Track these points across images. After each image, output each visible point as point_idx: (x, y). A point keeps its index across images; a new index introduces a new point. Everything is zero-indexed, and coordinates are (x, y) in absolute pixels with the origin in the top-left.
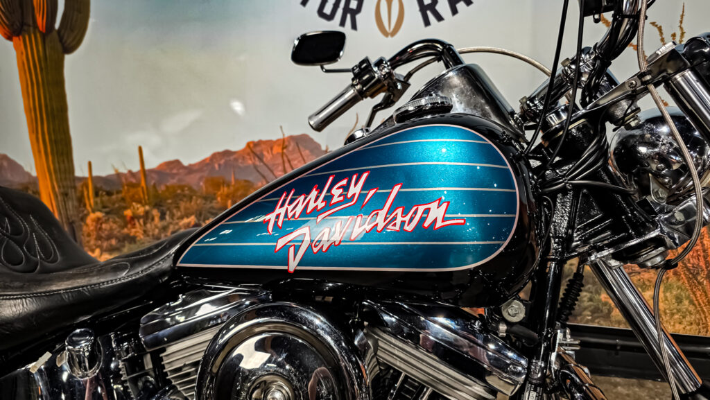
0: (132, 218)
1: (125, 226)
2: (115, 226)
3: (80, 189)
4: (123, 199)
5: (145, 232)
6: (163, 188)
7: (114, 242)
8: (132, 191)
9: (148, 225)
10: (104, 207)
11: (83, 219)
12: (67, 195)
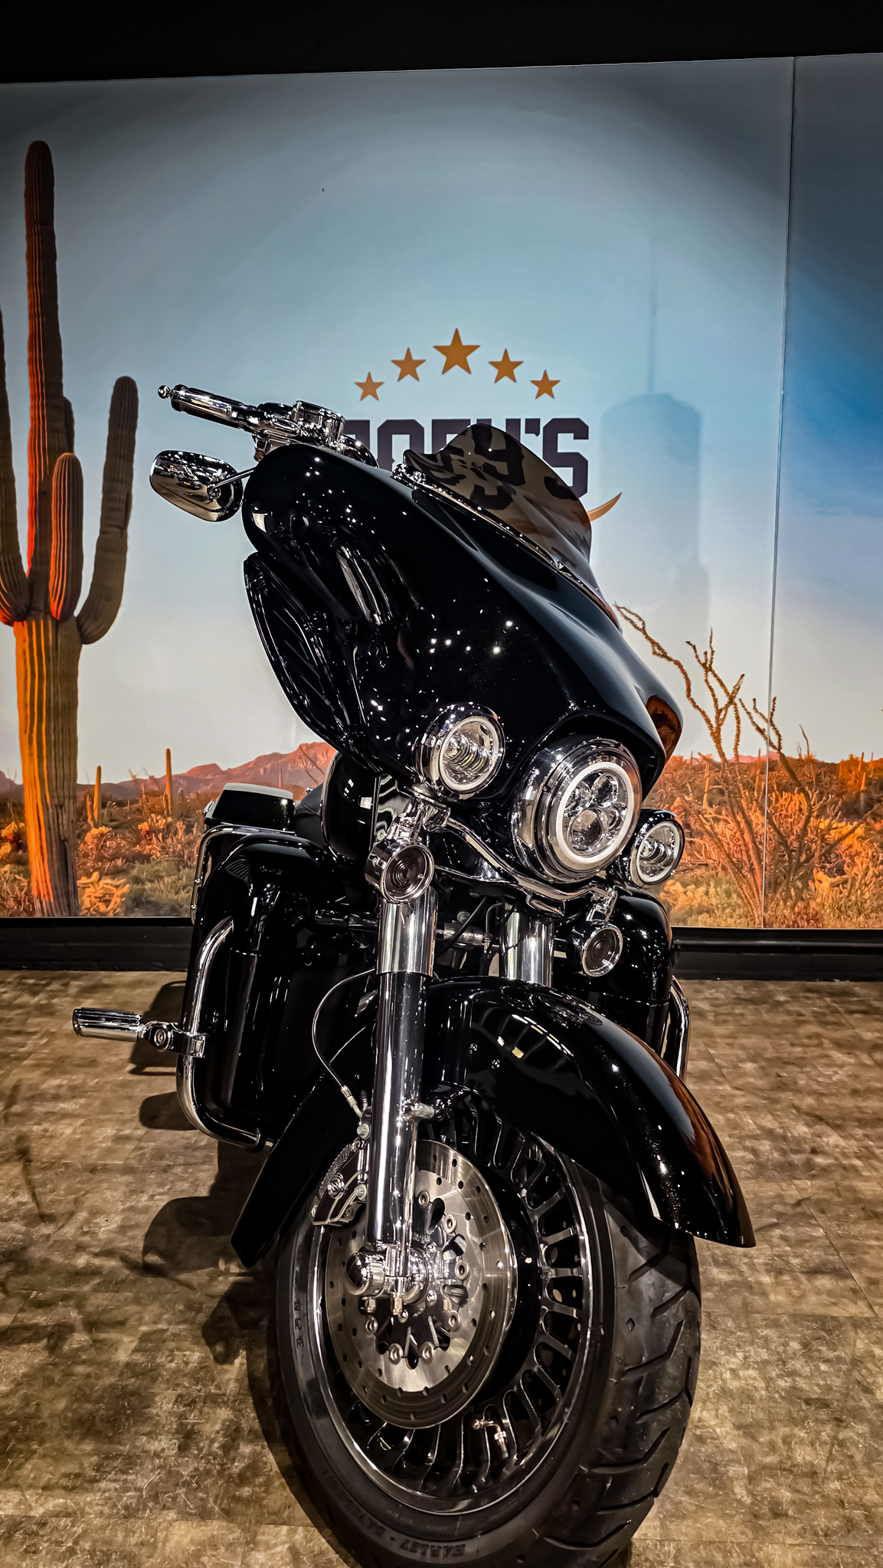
0: (148, 833)
1: (138, 842)
2: (124, 842)
3: (83, 799)
4: (138, 810)
5: (164, 849)
6: (193, 796)
7: (119, 862)
8: (152, 800)
9: (169, 841)
10: (112, 821)
11: (80, 836)
12: (61, 807)
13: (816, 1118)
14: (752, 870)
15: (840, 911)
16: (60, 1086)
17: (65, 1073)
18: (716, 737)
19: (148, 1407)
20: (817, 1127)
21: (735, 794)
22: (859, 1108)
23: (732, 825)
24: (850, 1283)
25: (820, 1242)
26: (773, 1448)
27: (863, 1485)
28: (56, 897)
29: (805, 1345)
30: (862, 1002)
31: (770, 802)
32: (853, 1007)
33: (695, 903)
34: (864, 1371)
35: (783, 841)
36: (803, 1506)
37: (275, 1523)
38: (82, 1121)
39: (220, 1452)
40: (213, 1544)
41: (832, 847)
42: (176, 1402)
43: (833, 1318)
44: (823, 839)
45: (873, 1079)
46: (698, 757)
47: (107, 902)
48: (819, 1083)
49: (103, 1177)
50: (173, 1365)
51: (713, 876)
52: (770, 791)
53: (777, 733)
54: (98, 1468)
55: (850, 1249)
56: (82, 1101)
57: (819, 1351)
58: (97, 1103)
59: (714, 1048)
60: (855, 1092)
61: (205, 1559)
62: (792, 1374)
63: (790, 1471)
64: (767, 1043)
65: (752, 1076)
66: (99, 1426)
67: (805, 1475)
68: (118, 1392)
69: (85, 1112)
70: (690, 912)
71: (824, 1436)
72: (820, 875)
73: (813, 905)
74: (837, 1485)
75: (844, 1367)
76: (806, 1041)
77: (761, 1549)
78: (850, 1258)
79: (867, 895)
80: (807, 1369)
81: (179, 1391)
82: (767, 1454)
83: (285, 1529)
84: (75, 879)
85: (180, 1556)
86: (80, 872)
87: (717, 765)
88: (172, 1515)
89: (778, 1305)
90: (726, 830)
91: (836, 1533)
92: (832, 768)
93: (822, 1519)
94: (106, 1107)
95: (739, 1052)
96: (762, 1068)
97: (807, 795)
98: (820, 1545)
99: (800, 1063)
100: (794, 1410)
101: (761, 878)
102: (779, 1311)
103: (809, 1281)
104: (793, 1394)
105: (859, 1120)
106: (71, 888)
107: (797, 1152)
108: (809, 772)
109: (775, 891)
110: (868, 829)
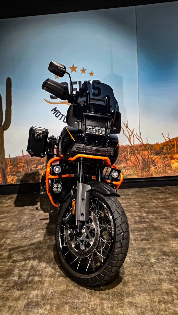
0: (20, 167)
1: (18, 169)
2: (15, 169)
3: (6, 161)
4: (18, 163)
5: (23, 170)
6: (28, 159)
7: (15, 173)
8: (20, 160)
9: (24, 168)
10: (13, 165)
11: (6, 168)
12: (2, 163)
13: (148, 212)
14: (138, 166)
15: (156, 173)
16: (2, 216)
17: (4, 214)
18: (130, 141)
19: (13, 272)
20: (148, 214)
21: (134, 152)
22: (157, 210)
23: (134, 158)
24: (149, 242)
25: (145, 235)
26: (129, 271)
27: (145, 276)
28: (3, 181)
29: (138, 253)
30: (161, 191)
31: (141, 153)
32: (159, 192)
33: (128, 174)
34: (149, 257)
35: (144, 160)
36: (133, 281)
37: (35, 290)
38: (6, 222)
39: (26, 279)
40: (23, 294)
41: (154, 161)
42: (19, 271)
43: (145, 248)
44: (152, 159)
45: (160, 205)
46: (126, 145)
47: (13, 181)
48: (150, 206)
49: (9, 232)
50: (19, 264)
51: (131, 168)
52: (141, 151)
53: (142, 139)
54: (3, 283)
55: (150, 236)
56: (6, 219)
57: (141, 254)
58: (9, 219)
59: (130, 201)
60: (156, 207)
61: (21, 297)
62: (135, 258)
63: (132, 275)
64: (141, 199)
65: (137, 206)
66: (4, 276)
67: (134, 275)
68: (8, 270)
69: (7, 221)
70: (127, 175)
71: (139, 268)
72: (152, 166)
73: (151, 172)
74: (140, 277)
75: (145, 256)
76: (148, 198)
77: (124, 288)
78: (150, 237)
79: (161, 170)
80: (138, 257)
81: (20, 269)
82: (128, 272)
83: (36, 291)
84: (6, 177)
85: (16, 297)
86: (7, 175)
87: (130, 147)
88: (16, 290)
89: (135, 246)
90: (133, 159)
91: (138, 285)
92: (153, 145)
93: (136, 283)
94: (11, 220)
95: (136, 202)
96: (139, 204)
97: (148, 151)
98: (135, 287)
99: (147, 202)
100: (134, 264)
101: (140, 168)
102: (135, 247)
103: (141, 242)
104: (135, 262)
105: (156, 212)
106: (5, 179)
107: (143, 219)
108: (148, 147)
109: (143, 170)
110: (161, 157)
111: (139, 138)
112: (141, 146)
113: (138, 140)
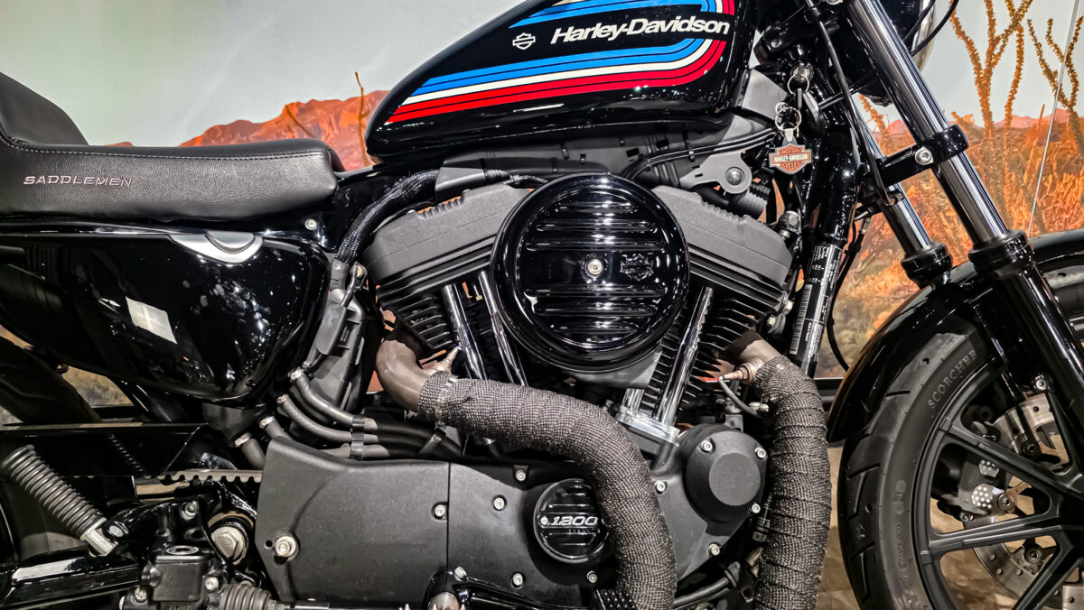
18: (984, 84)
52: (1048, 173)
53: (1076, 78)
111: (1056, 65)
112: (1053, 138)
113: (1046, 81)
